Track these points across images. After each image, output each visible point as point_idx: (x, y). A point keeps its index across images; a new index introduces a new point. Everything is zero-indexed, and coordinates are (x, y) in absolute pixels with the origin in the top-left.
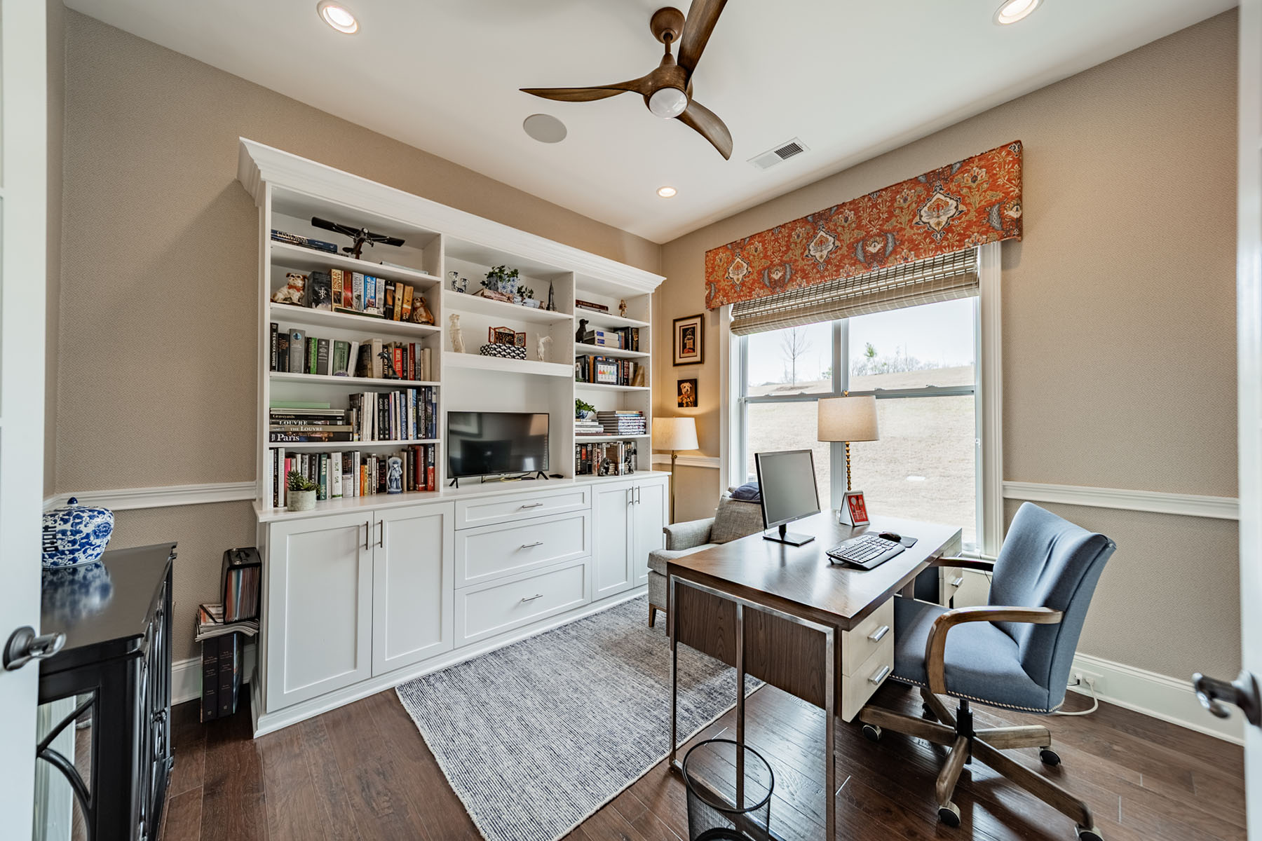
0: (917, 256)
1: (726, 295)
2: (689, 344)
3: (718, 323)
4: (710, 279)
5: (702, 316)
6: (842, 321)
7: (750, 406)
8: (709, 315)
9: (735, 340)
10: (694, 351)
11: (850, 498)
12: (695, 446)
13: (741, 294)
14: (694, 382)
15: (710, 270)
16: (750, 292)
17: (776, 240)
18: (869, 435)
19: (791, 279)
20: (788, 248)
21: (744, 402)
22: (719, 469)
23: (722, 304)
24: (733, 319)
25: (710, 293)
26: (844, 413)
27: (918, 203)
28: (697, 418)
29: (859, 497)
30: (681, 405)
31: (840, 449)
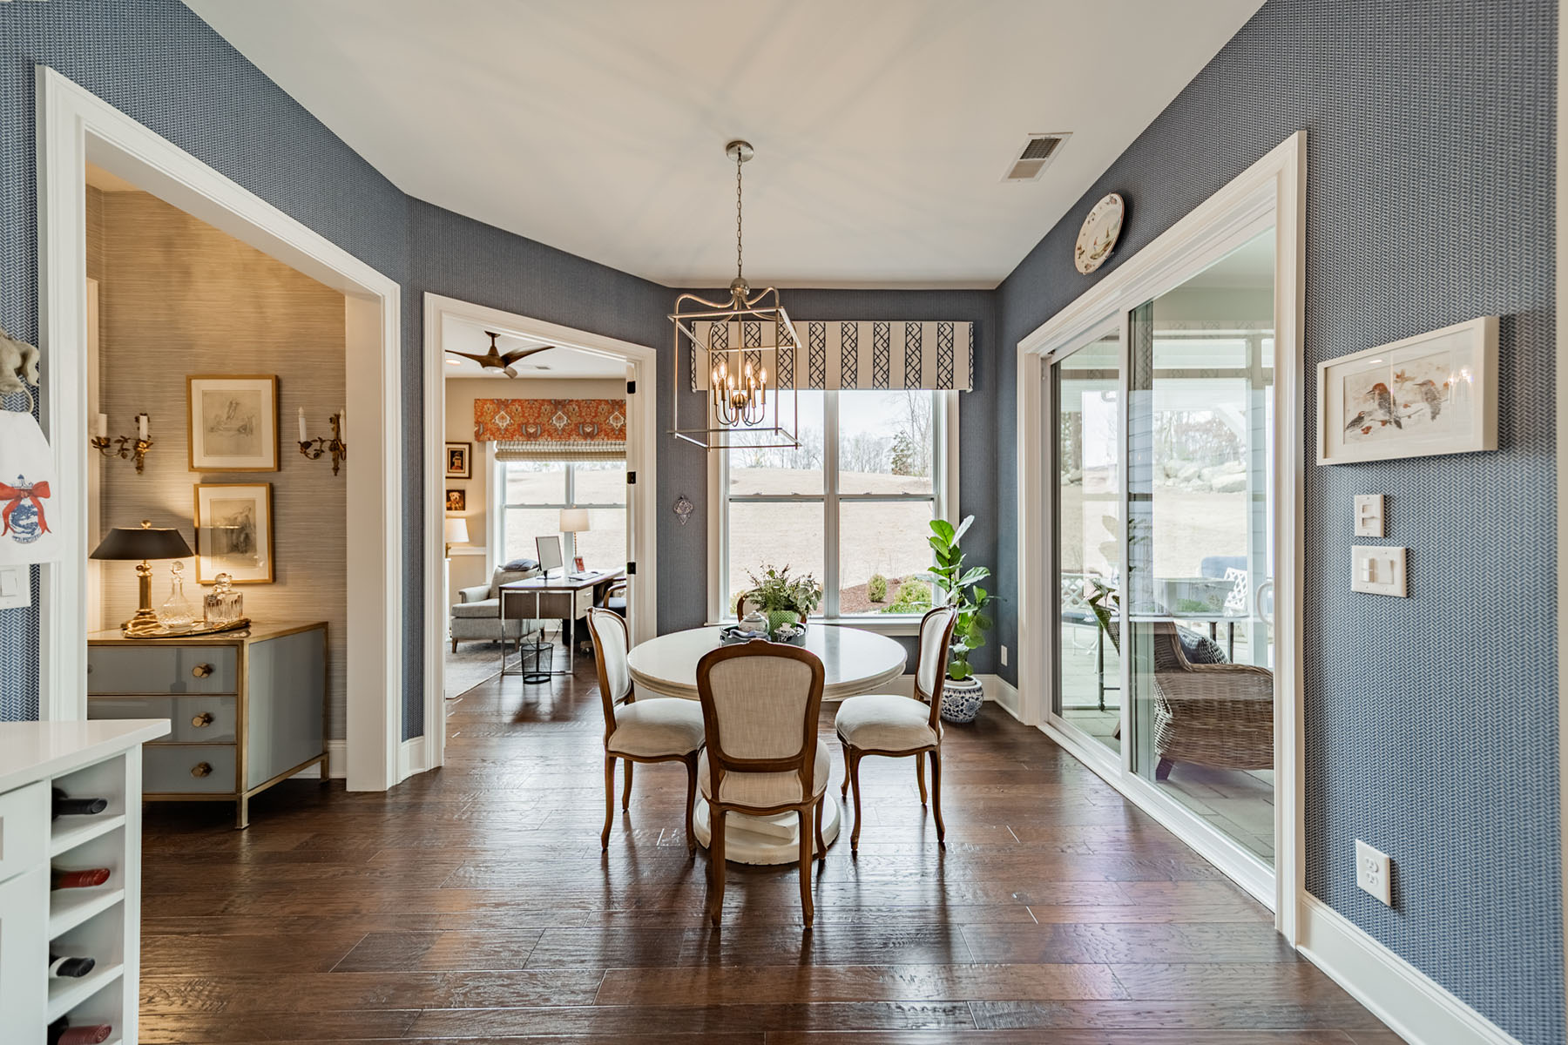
0: (608, 439)
1: (493, 434)
2: (457, 463)
3: (485, 451)
4: (479, 420)
5: (470, 444)
6: (571, 463)
7: (508, 511)
8: (475, 445)
9: (498, 465)
10: (462, 468)
11: (576, 560)
12: (466, 539)
13: (505, 435)
14: (462, 493)
15: (479, 414)
16: (512, 437)
17: (531, 408)
18: (586, 528)
19: (541, 435)
20: (539, 416)
21: (504, 508)
22: (485, 556)
23: (489, 440)
24: (497, 450)
25: (479, 429)
26: (573, 516)
27: (609, 413)
28: (468, 520)
29: (580, 560)
30: (449, 509)
31: (570, 535)
